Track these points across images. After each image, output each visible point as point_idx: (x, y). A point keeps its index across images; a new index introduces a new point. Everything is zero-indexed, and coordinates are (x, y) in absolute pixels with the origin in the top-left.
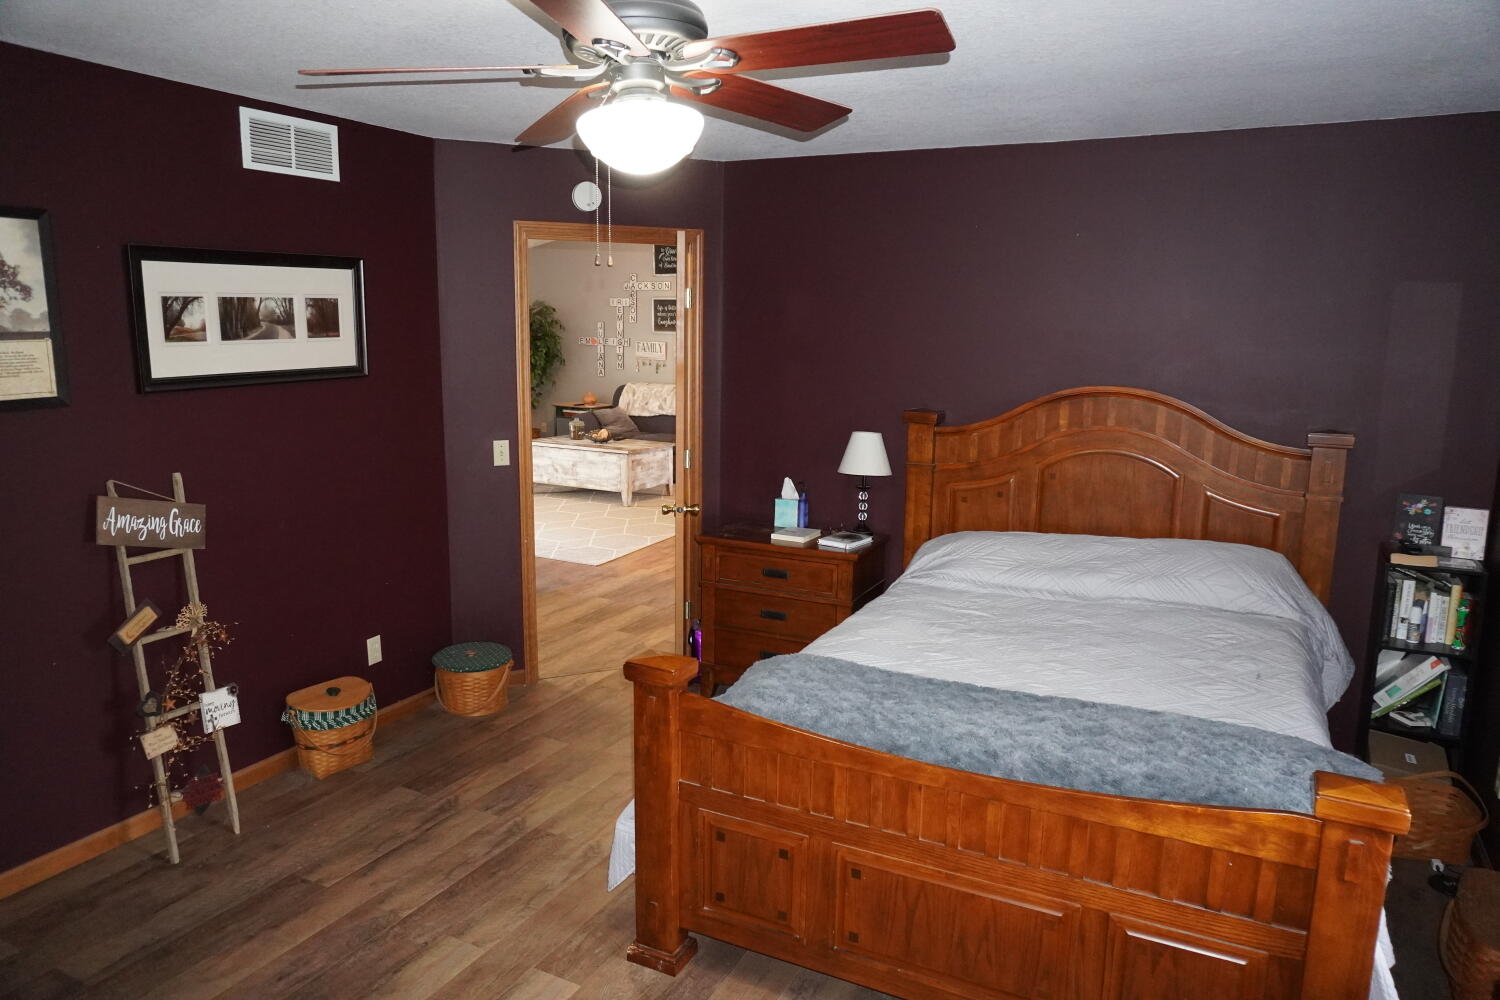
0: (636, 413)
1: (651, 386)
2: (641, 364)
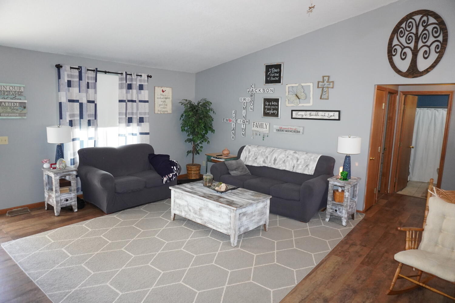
0: (250, 164)
1: (259, 148)
2: (255, 135)
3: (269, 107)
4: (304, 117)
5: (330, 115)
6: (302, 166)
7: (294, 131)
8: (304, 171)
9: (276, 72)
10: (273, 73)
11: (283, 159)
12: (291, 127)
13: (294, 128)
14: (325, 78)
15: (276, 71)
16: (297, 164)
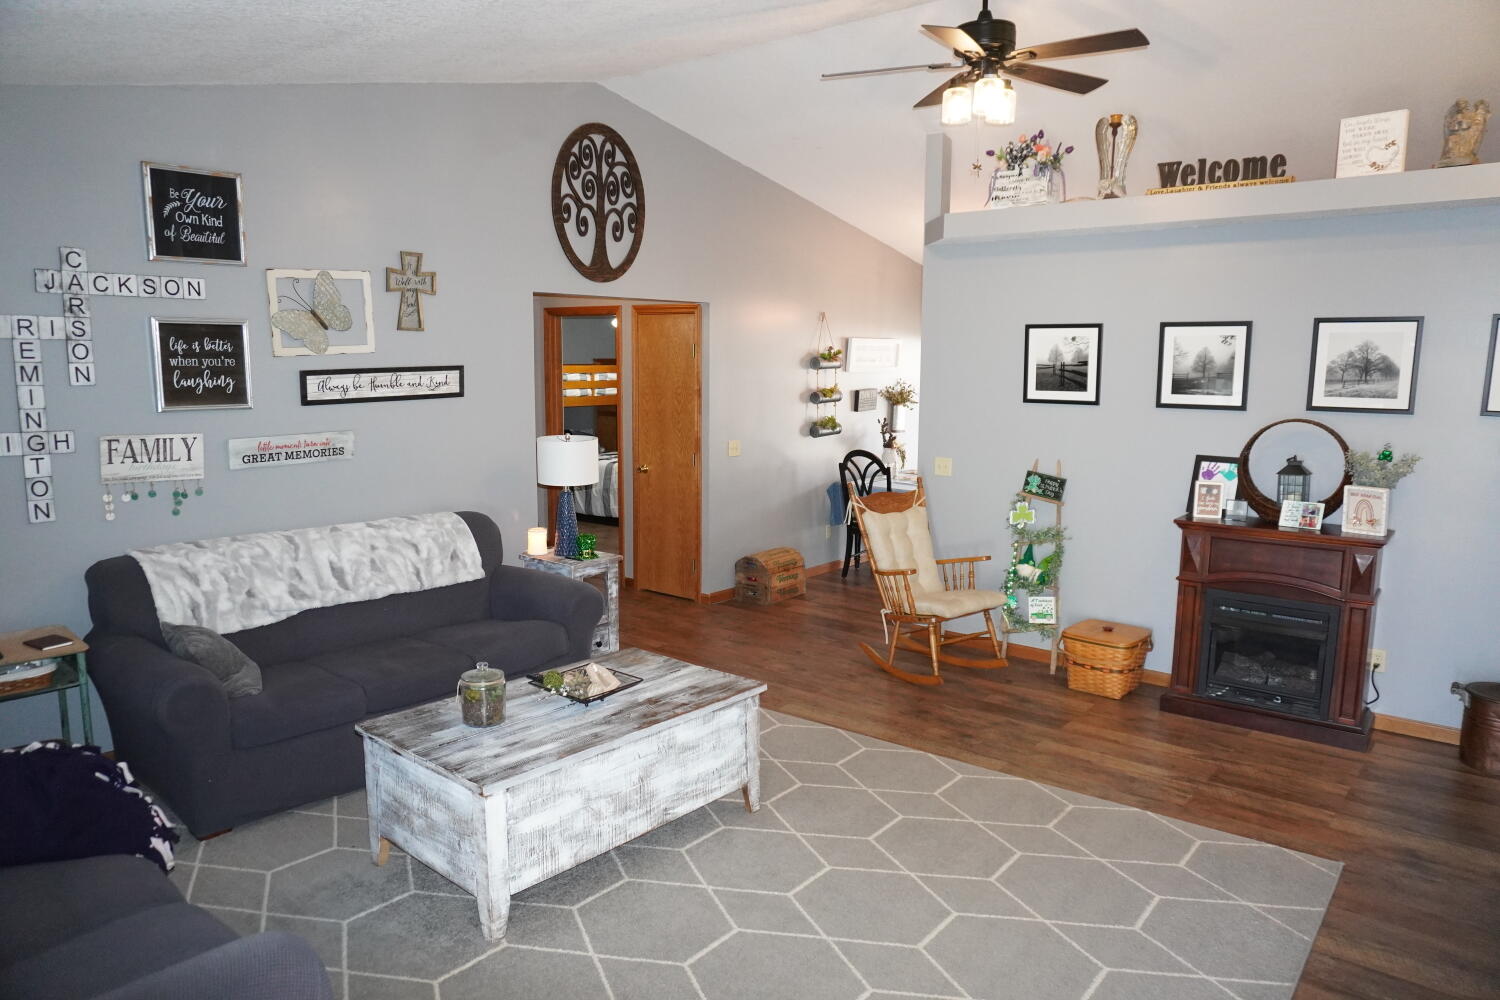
3: (194, 362)
4: (352, 394)
5: (434, 381)
6: (442, 563)
7: (323, 453)
8: (456, 574)
9: (204, 210)
10: (192, 213)
11: (366, 560)
12: (309, 438)
13: (320, 439)
14: (407, 259)
15: (207, 203)
16: (422, 561)
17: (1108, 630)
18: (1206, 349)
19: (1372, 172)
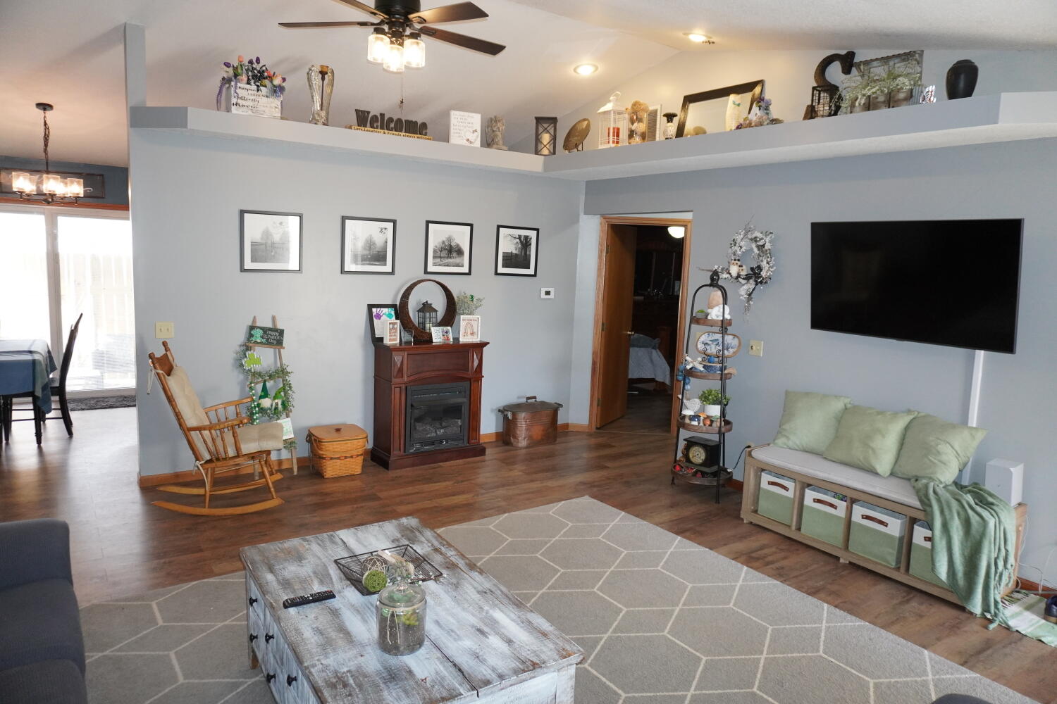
17: (338, 430)
18: (371, 236)
19: (468, 144)
